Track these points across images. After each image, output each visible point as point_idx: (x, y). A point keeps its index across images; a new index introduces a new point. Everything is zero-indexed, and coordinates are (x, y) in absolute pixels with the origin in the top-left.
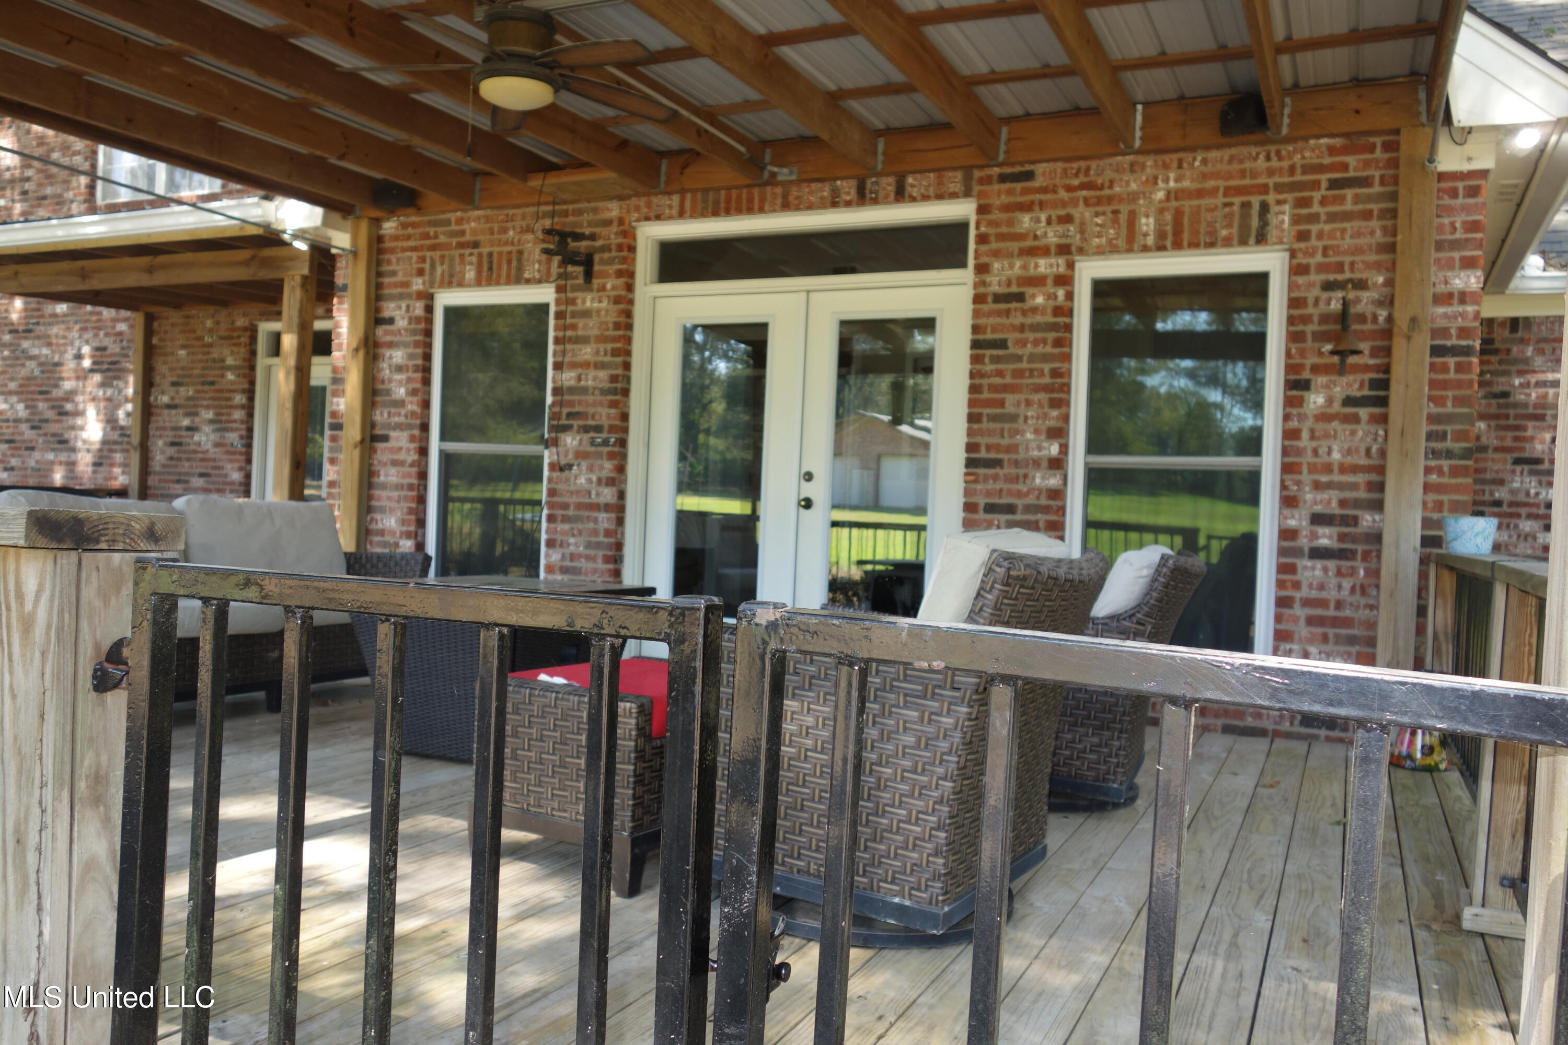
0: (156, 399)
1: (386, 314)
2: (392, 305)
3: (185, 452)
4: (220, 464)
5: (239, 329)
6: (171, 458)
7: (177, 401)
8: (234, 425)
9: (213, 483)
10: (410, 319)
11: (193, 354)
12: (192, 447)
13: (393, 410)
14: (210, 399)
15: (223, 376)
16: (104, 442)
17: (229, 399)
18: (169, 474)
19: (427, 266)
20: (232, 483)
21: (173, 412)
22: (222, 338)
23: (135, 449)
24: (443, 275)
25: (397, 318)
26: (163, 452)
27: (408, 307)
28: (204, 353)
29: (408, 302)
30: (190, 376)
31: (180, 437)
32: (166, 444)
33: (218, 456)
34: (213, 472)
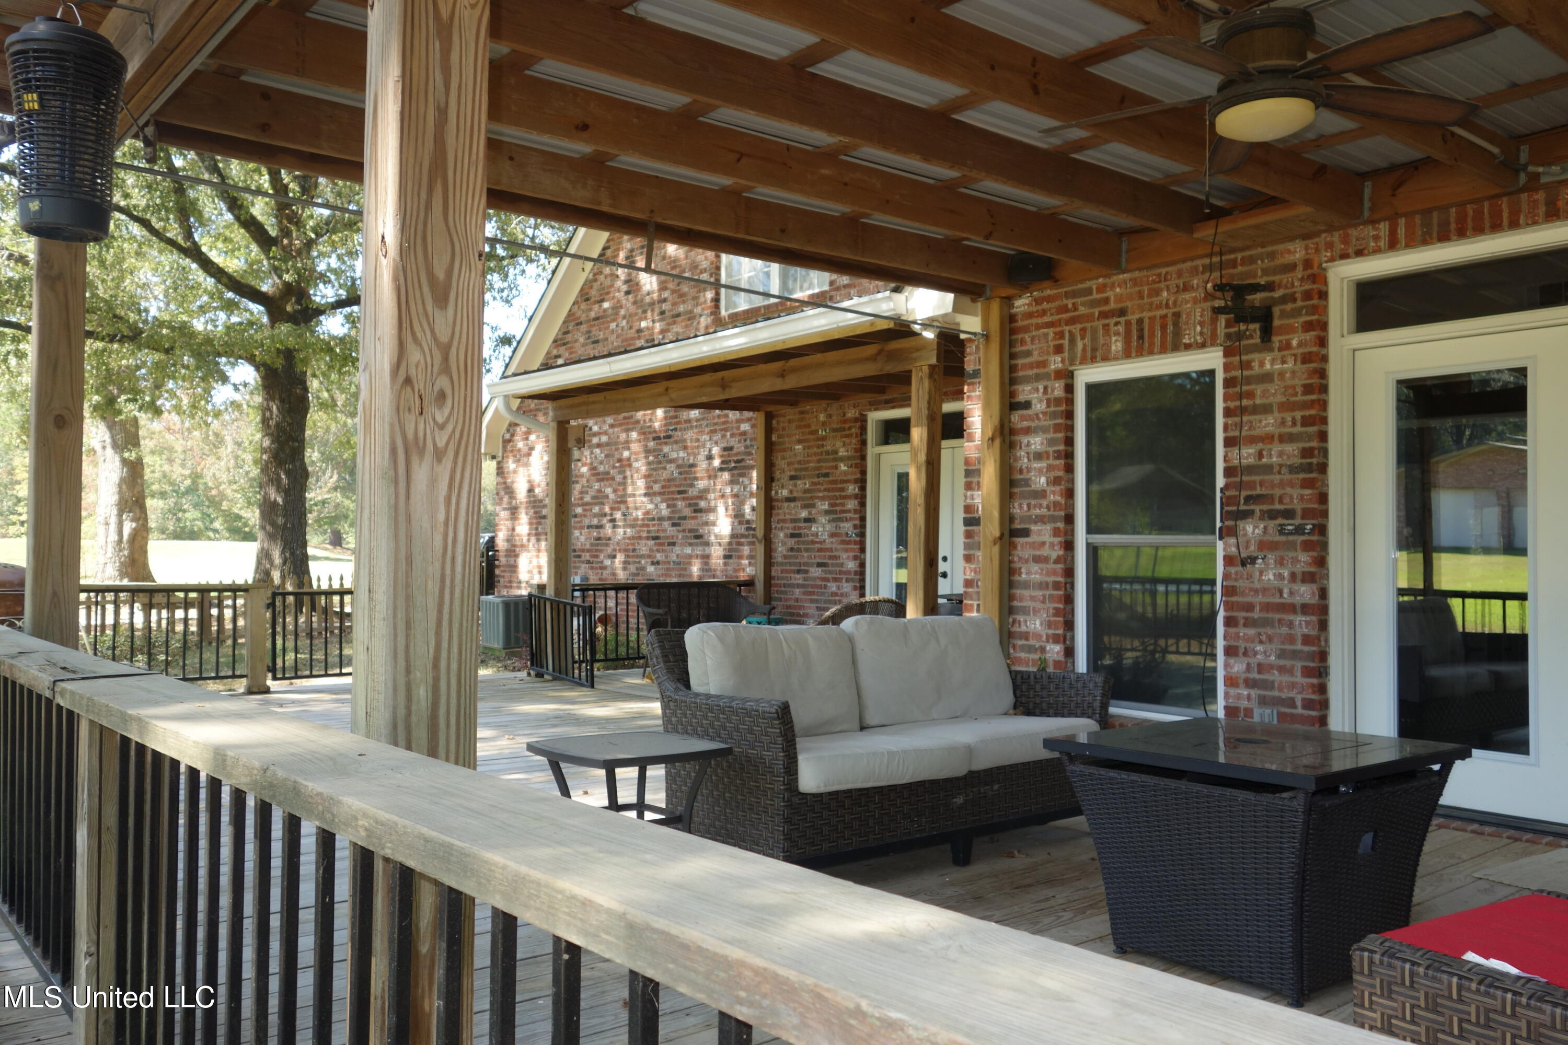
0: (777, 493)
1: (1021, 398)
2: (1028, 388)
3: (804, 543)
4: (836, 554)
5: (850, 420)
6: (792, 549)
7: (795, 494)
8: (848, 515)
9: (831, 572)
10: (1048, 401)
11: (809, 447)
12: (811, 538)
13: (1033, 502)
14: (825, 490)
15: (836, 467)
16: (733, 536)
17: (842, 490)
18: (790, 564)
19: (1066, 342)
20: (848, 572)
21: (792, 504)
22: (835, 430)
23: (760, 542)
24: (1084, 350)
25: (1034, 402)
26: (784, 544)
27: (1046, 388)
28: (818, 447)
29: (1046, 383)
30: (806, 469)
31: (800, 528)
32: (786, 536)
33: (834, 546)
34: (830, 562)
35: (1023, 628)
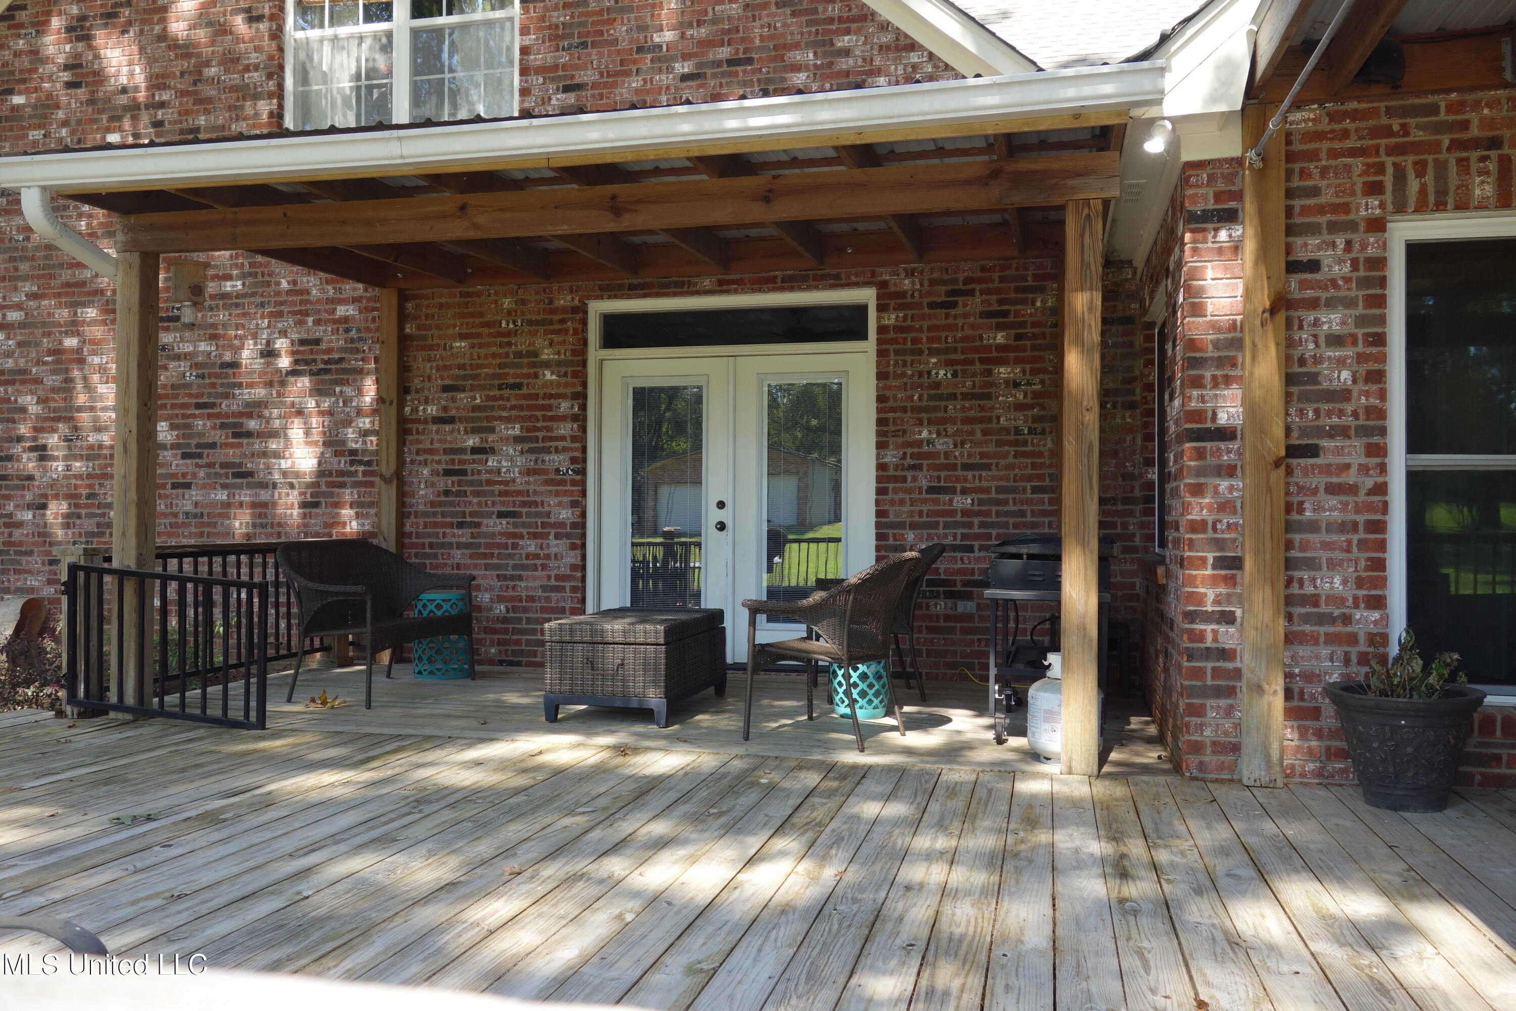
0: (415, 410)
1: (1302, 255)
2: (1313, 241)
3: (471, 483)
4: (538, 499)
5: (564, 310)
6: (447, 493)
7: (453, 413)
8: (560, 444)
9: (524, 525)
10: (1355, 264)
11: (480, 346)
12: (484, 477)
13: (1325, 407)
14: (513, 407)
15: (536, 376)
16: (322, 472)
17: (549, 407)
18: (443, 515)
19: (1388, 179)
20: (562, 525)
21: (447, 428)
22: (531, 323)
23: (386, 481)
25: (1325, 262)
26: (430, 484)
27: (1349, 244)
28: (501, 345)
29: (1349, 236)
30: (475, 377)
31: (464, 462)
32: (435, 473)
33: (531, 488)
34: (524, 510)
35: (1309, 589)
